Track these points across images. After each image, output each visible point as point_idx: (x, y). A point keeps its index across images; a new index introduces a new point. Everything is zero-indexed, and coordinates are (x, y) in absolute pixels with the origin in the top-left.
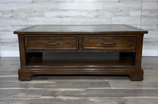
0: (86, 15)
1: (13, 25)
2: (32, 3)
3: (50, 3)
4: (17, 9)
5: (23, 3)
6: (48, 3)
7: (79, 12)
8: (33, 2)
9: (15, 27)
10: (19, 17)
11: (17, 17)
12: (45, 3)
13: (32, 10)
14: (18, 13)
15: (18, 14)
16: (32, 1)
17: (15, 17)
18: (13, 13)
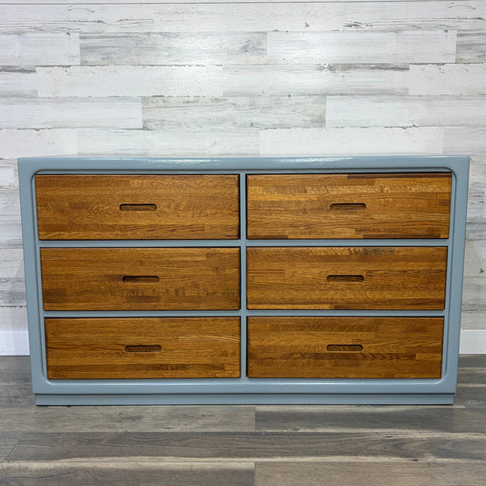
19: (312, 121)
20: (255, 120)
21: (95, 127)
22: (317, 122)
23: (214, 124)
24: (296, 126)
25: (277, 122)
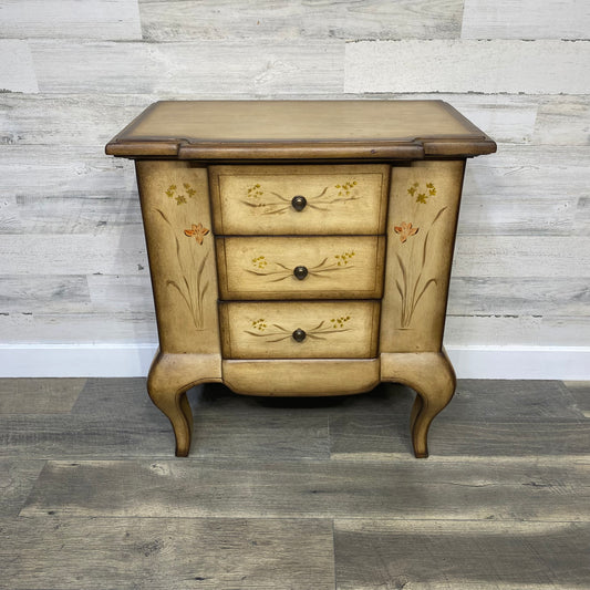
0: (530, 131)
1: (20, 192)
2: (146, 39)
3: (279, 45)
4: (41, 85)
5: (81, 39)
6: (265, 44)
7: (484, 106)
8: (154, 33)
9: (37, 206)
10: (57, 138)
11: (48, 139)
12: (238, 41)
13: (149, 92)
14: (53, 112)
15: (48, 121)
16: (145, 27)
17: (29, 138)
18: (15, 113)
19: (438, 27)
20: (339, 24)
21: (60, 36)
22: (447, 28)
23: (266, 31)
24: (409, 37)
25: (376, 28)
